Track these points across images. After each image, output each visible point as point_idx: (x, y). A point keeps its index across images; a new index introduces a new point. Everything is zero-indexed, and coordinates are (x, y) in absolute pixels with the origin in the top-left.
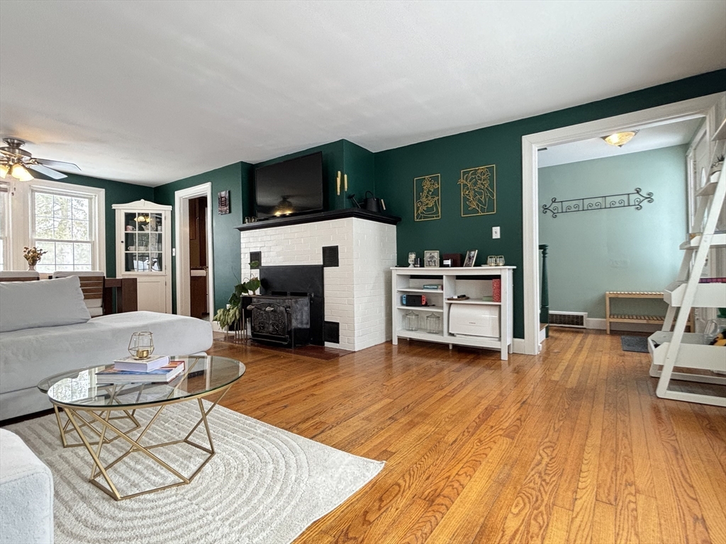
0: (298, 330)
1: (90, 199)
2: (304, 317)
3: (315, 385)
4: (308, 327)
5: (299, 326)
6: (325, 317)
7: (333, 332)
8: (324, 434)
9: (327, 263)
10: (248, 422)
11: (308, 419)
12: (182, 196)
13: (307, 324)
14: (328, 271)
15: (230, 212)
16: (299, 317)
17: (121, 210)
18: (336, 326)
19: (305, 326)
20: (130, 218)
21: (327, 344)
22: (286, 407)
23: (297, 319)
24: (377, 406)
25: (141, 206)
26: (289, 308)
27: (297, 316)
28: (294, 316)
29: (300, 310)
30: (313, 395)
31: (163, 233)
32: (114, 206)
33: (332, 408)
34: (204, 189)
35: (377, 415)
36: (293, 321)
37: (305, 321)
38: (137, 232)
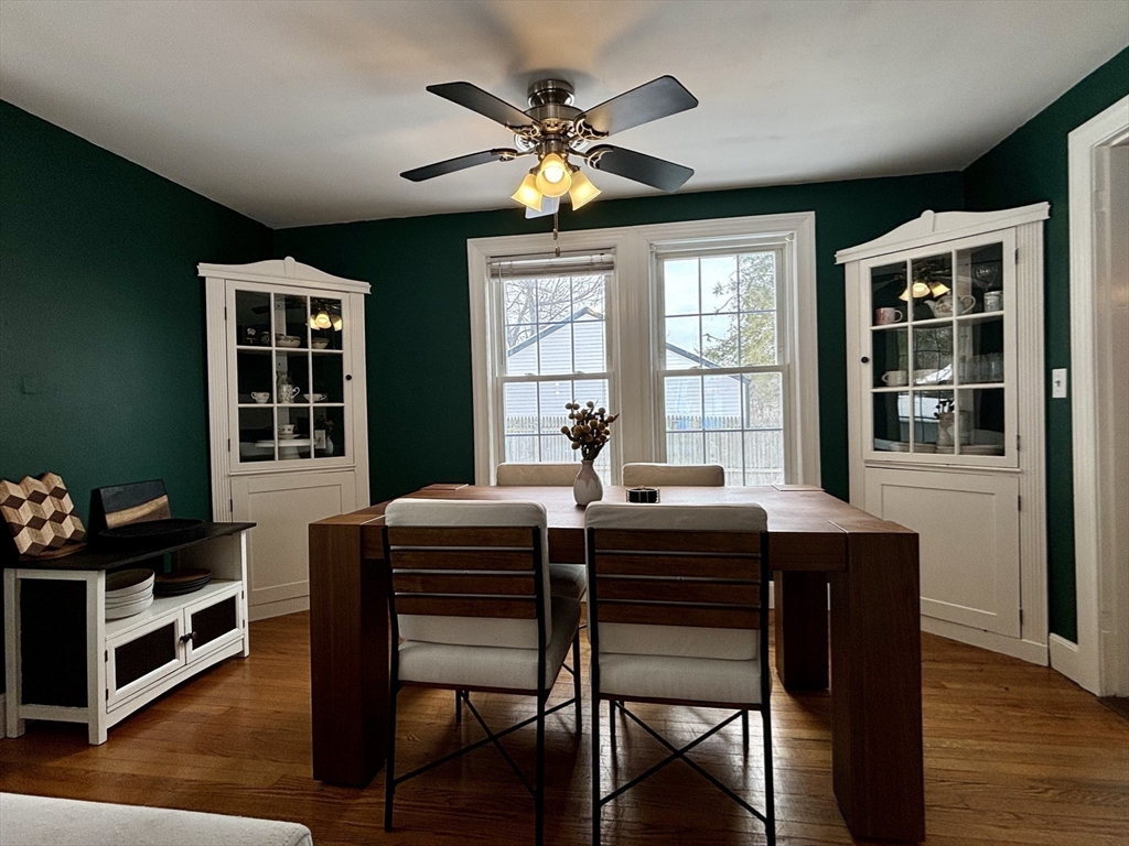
17: (860, 262)
20: (887, 284)
31: (1007, 314)
32: (842, 256)
38: (910, 322)
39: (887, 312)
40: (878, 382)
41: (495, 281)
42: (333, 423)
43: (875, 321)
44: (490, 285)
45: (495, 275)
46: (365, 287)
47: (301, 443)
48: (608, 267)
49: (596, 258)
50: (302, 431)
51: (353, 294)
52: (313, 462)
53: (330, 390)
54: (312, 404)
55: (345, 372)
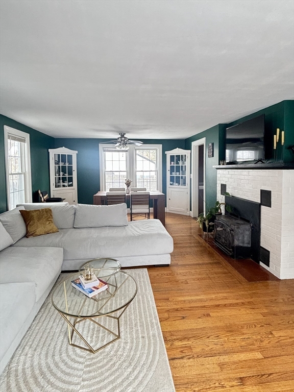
0: (239, 248)
1: (157, 150)
2: (245, 239)
3: (218, 306)
4: (250, 246)
5: (241, 245)
6: (261, 243)
7: (265, 256)
8: (181, 361)
9: (263, 203)
10: (154, 321)
11: (185, 338)
12: (195, 144)
13: (248, 244)
14: (264, 209)
15: (213, 156)
16: (240, 238)
17: (169, 154)
18: (268, 253)
19: (246, 245)
20: (172, 157)
21: (261, 264)
22: (184, 318)
23: (239, 240)
24: (243, 356)
25: (178, 151)
26: (233, 231)
27: (239, 237)
28: (236, 237)
29: (242, 233)
30: (208, 315)
31: (186, 165)
32: (166, 152)
33: (208, 337)
34: (202, 141)
35: (233, 367)
36: (236, 241)
37: (246, 242)
38: (175, 165)
39: (172, 163)
40: (171, 174)
42: (71, 180)
43: (171, 164)
44: (103, 153)
45: (104, 151)
46: (77, 152)
50: (65, 182)
51: (74, 154)
52: (66, 188)
53: (70, 173)
54: (67, 176)
55: (73, 170)
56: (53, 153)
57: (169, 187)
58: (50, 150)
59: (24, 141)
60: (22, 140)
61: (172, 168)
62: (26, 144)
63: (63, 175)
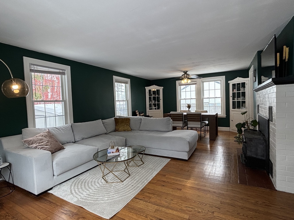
1: (221, 81)
8: (139, 200)
11: (152, 194)
15: (256, 81)
17: (231, 83)
22: (163, 186)
25: (238, 80)
31: (246, 91)
32: (229, 82)
38: (236, 92)
40: (233, 99)
41: (180, 86)
42: (159, 105)
43: (233, 91)
44: (179, 87)
45: (180, 85)
46: (163, 88)
47: (155, 108)
48: (196, 84)
49: (194, 83)
50: (155, 106)
51: (161, 89)
52: (157, 110)
53: (159, 101)
54: (156, 103)
55: (160, 99)
56: (147, 89)
57: (232, 111)
58: (146, 88)
59: (127, 83)
60: (126, 83)
61: (234, 94)
62: (128, 85)
63: (155, 102)
